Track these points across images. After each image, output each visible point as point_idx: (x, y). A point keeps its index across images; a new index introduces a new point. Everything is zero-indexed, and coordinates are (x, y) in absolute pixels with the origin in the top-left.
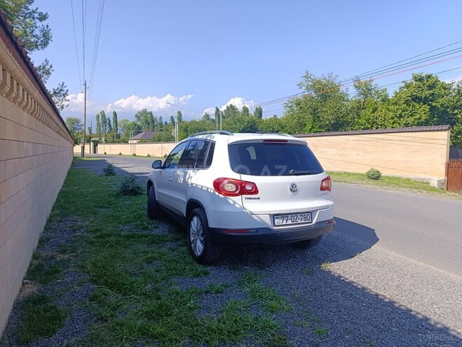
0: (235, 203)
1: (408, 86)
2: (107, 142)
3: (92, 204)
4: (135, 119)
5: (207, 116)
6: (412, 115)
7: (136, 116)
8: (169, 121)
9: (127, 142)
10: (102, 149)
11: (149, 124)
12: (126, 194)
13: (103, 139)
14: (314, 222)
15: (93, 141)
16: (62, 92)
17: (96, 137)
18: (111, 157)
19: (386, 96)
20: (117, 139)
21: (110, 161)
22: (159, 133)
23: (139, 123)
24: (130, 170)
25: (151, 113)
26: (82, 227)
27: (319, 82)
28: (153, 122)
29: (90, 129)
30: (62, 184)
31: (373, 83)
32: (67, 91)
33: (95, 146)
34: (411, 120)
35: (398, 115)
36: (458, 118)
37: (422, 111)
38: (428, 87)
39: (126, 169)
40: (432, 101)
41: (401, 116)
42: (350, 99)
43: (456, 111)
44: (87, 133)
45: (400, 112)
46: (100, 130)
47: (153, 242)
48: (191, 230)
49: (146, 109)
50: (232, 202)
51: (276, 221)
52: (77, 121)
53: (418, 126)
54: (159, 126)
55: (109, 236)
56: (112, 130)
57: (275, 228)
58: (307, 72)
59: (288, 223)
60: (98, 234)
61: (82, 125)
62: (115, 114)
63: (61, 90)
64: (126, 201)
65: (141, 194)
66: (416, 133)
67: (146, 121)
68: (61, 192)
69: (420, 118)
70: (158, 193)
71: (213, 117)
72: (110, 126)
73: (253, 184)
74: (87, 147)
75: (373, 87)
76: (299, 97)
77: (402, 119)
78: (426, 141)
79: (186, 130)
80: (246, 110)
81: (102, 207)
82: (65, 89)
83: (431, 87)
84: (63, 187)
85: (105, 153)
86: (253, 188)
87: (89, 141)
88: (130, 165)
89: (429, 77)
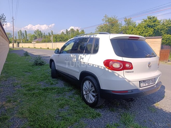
0: (119, 75)
1: (145, 21)
2: (23, 42)
3: (21, 70)
4: (34, 34)
5: (63, 33)
6: (147, 32)
7: (35, 32)
8: (48, 35)
9: (31, 43)
10: (21, 45)
11: (40, 36)
12: (37, 65)
13: (21, 41)
14: (156, 83)
15: (17, 42)
16: (3, 18)
17: (18, 40)
18: (25, 48)
19: (135, 25)
20: (27, 41)
21: (25, 50)
22: (44, 39)
23: (36, 35)
24: (35, 54)
25: (40, 31)
26: (18, 84)
27: (110, 19)
28: (41, 34)
29: (16, 37)
30: (5, 60)
31: (131, 20)
32: (5, 17)
33: (18, 44)
34: (147, 34)
35: (141, 32)
36: (162, 34)
37: (151, 31)
38: (153, 21)
39: (33, 54)
40: (154, 27)
41: (143, 33)
42: (123, 26)
43: (162, 31)
44: (15, 39)
45: (142, 31)
46: (20, 38)
47: (59, 93)
48: (84, 88)
49: (38, 30)
50: (117, 75)
51: (141, 84)
52: (10, 34)
53: (149, 36)
54: (44, 36)
55: (34, 89)
56: (25, 38)
57: (141, 88)
58: (106, 15)
59: (146, 85)
60: (28, 89)
61: (12, 36)
62: (26, 31)
63: (2, 17)
64: (38, 68)
65: (44, 65)
66: (149, 39)
67: (39, 34)
68: (5, 64)
69: (150, 34)
70: (57, 66)
71: (65, 33)
72: (24, 36)
73: (130, 64)
74: (15, 44)
75: (131, 21)
76: (102, 25)
77: (143, 34)
78: (152, 43)
79: (56, 38)
80: (78, 30)
81: (26, 72)
82: (4, 17)
83: (154, 21)
84: (6, 61)
85: (23, 47)
86: (130, 66)
87: (15, 42)
88: (35, 52)
89: (154, 17)
